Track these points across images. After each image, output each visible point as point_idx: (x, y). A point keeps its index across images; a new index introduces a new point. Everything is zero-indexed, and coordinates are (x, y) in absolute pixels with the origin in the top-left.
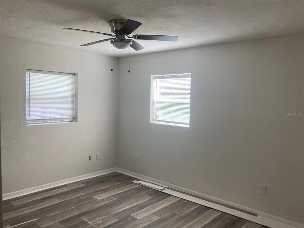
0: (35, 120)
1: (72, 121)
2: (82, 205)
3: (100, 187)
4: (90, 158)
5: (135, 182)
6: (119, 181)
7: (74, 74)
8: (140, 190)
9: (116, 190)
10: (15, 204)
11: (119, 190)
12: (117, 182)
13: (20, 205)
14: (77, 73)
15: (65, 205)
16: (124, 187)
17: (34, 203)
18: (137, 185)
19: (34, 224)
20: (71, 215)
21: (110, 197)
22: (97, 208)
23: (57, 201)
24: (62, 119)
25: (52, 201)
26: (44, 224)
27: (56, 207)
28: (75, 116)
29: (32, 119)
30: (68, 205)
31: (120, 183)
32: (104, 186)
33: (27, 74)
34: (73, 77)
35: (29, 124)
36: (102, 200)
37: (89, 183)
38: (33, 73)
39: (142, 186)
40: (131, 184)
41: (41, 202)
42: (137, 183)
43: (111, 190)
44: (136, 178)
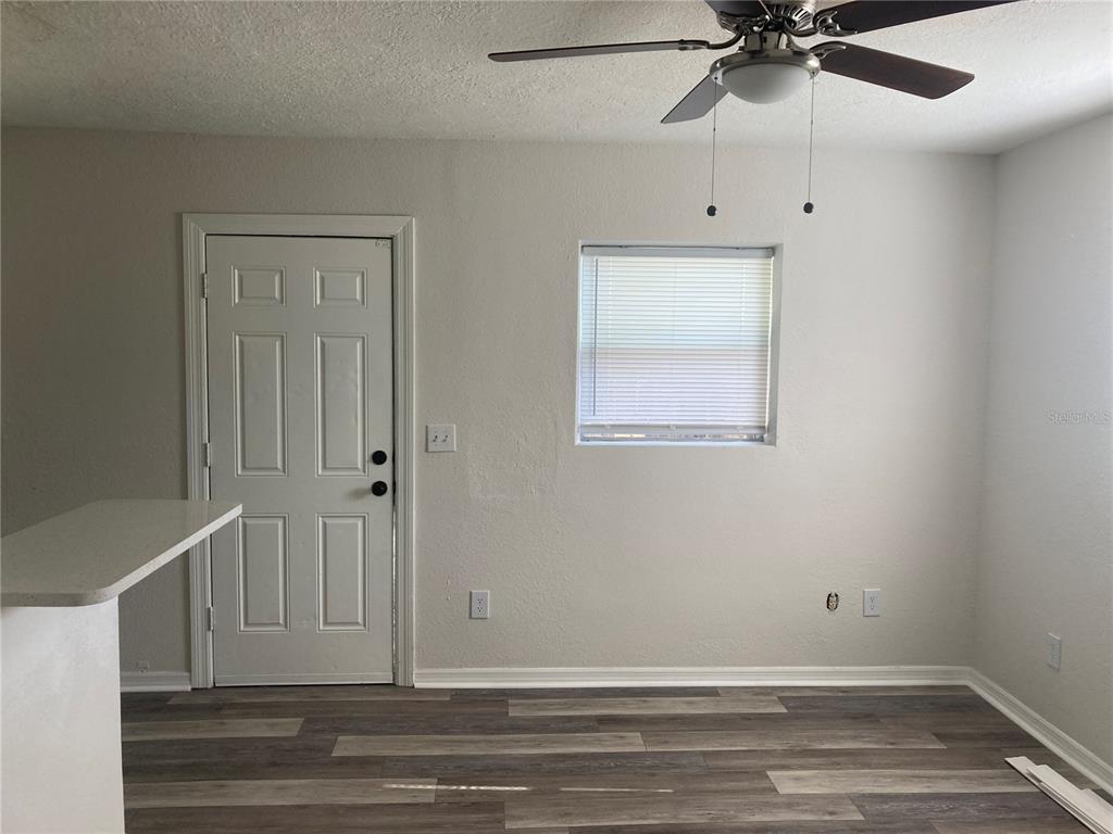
0: (612, 426)
1: (761, 440)
2: (702, 792)
3: (835, 738)
4: (831, 601)
5: (1021, 763)
6: (940, 737)
7: (772, 251)
8: (1013, 815)
9: (890, 776)
10: (516, 711)
11: (905, 779)
12: (933, 737)
13: (526, 720)
14: (779, 242)
15: (647, 771)
16: (944, 773)
17: (568, 725)
18: (1015, 783)
19: (495, 805)
20: (633, 818)
21: (836, 799)
22: (745, 825)
23: (633, 742)
24: (717, 432)
25: (622, 737)
26: (521, 818)
27: (612, 764)
28: (769, 423)
29: (601, 423)
30: (654, 775)
31: (943, 747)
32: (854, 738)
33: (584, 262)
34: (766, 261)
35: (595, 439)
36: (792, 802)
37: (806, 708)
38: (611, 258)
39: (1045, 795)
40: (992, 765)
41: (587, 729)
42: (1024, 772)
43: (869, 766)
44: (1040, 745)
